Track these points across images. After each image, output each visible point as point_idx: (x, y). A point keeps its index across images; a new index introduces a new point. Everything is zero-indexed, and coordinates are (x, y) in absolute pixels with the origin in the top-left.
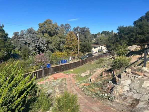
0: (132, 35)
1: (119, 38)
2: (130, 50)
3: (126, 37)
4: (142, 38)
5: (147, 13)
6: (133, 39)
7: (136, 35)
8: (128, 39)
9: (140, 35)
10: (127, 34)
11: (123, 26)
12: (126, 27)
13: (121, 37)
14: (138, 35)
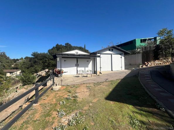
0: (46, 61)
1: (34, 63)
2: (41, 75)
3: (41, 62)
4: (53, 63)
5: (57, 45)
6: (46, 64)
7: (49, 61)
8: (43, 64)
9: (52, 61)
10: (41, 59)
11: (37, 52)
12: (41, 54)
13: (35, 62)
14: (50, 61)
